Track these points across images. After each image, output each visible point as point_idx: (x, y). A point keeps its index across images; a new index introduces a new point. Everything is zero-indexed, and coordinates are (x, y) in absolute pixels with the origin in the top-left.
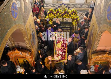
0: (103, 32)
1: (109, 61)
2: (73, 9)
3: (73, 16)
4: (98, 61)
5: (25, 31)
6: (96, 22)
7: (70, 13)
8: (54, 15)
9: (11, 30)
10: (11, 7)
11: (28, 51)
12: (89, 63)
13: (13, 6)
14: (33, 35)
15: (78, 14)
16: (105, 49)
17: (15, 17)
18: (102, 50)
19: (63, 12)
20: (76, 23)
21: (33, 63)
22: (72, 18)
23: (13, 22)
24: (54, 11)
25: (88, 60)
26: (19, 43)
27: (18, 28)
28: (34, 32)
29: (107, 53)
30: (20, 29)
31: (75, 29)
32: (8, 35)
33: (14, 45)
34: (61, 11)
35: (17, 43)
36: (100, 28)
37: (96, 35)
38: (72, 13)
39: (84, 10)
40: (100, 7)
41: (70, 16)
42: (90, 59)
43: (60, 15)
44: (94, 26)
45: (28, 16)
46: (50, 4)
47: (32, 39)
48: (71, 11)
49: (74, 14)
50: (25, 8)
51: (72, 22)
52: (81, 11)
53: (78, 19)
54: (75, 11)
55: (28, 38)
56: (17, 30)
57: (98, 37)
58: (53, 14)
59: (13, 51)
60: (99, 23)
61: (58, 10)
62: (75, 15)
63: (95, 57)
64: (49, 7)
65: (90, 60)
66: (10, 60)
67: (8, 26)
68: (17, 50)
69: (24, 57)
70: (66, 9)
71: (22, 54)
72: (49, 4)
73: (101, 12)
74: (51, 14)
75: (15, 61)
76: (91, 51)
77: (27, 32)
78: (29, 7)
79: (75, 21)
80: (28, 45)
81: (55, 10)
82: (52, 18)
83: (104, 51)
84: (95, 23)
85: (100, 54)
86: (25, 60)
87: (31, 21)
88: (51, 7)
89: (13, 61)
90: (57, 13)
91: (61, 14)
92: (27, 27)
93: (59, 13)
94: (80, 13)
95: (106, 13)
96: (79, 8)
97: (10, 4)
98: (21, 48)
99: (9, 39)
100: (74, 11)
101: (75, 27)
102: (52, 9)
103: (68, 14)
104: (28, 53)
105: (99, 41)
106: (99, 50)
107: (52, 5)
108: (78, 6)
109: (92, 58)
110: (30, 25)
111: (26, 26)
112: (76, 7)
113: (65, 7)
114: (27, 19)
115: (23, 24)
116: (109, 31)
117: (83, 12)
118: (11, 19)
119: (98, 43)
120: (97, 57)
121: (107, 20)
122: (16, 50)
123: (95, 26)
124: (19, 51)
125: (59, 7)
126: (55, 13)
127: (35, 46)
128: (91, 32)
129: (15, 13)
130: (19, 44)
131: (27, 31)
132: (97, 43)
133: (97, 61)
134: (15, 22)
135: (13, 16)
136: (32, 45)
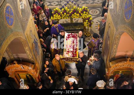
0: (122, 34)
1: (132, 69)
2: (83, 7)
3: (83, 15)
4: (119, 69)
5: (25, 39)
6: (113, 22)
7: (80, 12)
8: (60, 16)
9: (7, 40)
10: (5, 12)
11: (31, 64)
12: (107, 73)
13: (7, 10)
14: (36, 43)
15: (90, 12)
16: (126, 55)
17: (11, 25)
18: (123, 56)
19: (71, 12)
20: (88, 24)
21: (38, 77)
22: (82, 18)
23: (9, 31)
24: (60, 11)
25: (106, 69)
26: (18, 54)
27: (15, 37)
28: (36, 39)
29: (129, 59)
30: (19, 38)
31: (88, 31)
32: (4, 48)
33: (12, 57)
34: (68, 10)
35: (16, 55)
36: (117, 30)
37: (113, 38)
38: (82, 12)
39: (97, 6)
40: (116, 4)
41: (80, 15)
42: (108, 68)
43: (68, 15)
44: (110, 27)
45: (27, 20)
46: (55, 2)
47: (34, 49)
48: (81, 9)
49: (85, 12)
50: (22, 12)
51: (84, 22)
52: (93, 7)
53: (90, 18)
54: (86, 8)
55: (29, 48)
56: (14, 39)
57: (116, 40)
58: (59, 14)
59: (12, 65)
60: (116, 24)
61: (65, 9)
62: (86, 14)
63: (114, 65)
64: (53, 6)
65: (109, 70)
66: (10, 76)
67: (3, 36)
68: (17, 63)
69: (26, 72)
70: (74, 7)
71: (23, 68)
72: (53, 2)
73: (118, 9)
74: (56, 15)
75: (16, 77)
76: (108, 58)
77: (28, 41)
78: (27, 9)
79: (87, 21)
80: (30, 56)
81: (61, 9)
82: (58, 19)
83: (125, 58)
84: (111, 23)
85: (120, 62)
86: (28, 74)
87: (31, 27)
88: (56, 5)
89: (13, 77)
90: (63, 13)
91: (68, 13)
92: (27, 34)
93: (66, 12)
94: (93, 10)
95: (123, 11)
96: (91, 3)
97: (4, 9)
98: (22, 61)
99: (6, 51)
100: (84, 8)
101: (87, 29)
102: (57, 8)
103: (77, 13)
104: (31, 66)
105: (117, 45)
106: (118, 56)
107: (57, 3)
108: (89, 2)
109: (110, 67)
110: (31, 31)
111: (25, 33)
112: (87, 3)
113: (73, 5)
114: (26, 24)
115: (21, 31)
116: (128, 33)
117: (96, 9)
118: (6, 27)
119: (117, 47)
120: (116, 64)
121: (126, 20)
122: (15, 63)
123: (112, 27)
124: (20, 64)
125: (65, 5)
126: (62, 13)
127: (39, 57)
128: (107, 35)
129: (10, 19)
130: (19, 56)
131: (27, 39)
132: (115, 47)
133: (117, 70)
134: (12, 30)
135: (8, 23)
136: (35, 55)
